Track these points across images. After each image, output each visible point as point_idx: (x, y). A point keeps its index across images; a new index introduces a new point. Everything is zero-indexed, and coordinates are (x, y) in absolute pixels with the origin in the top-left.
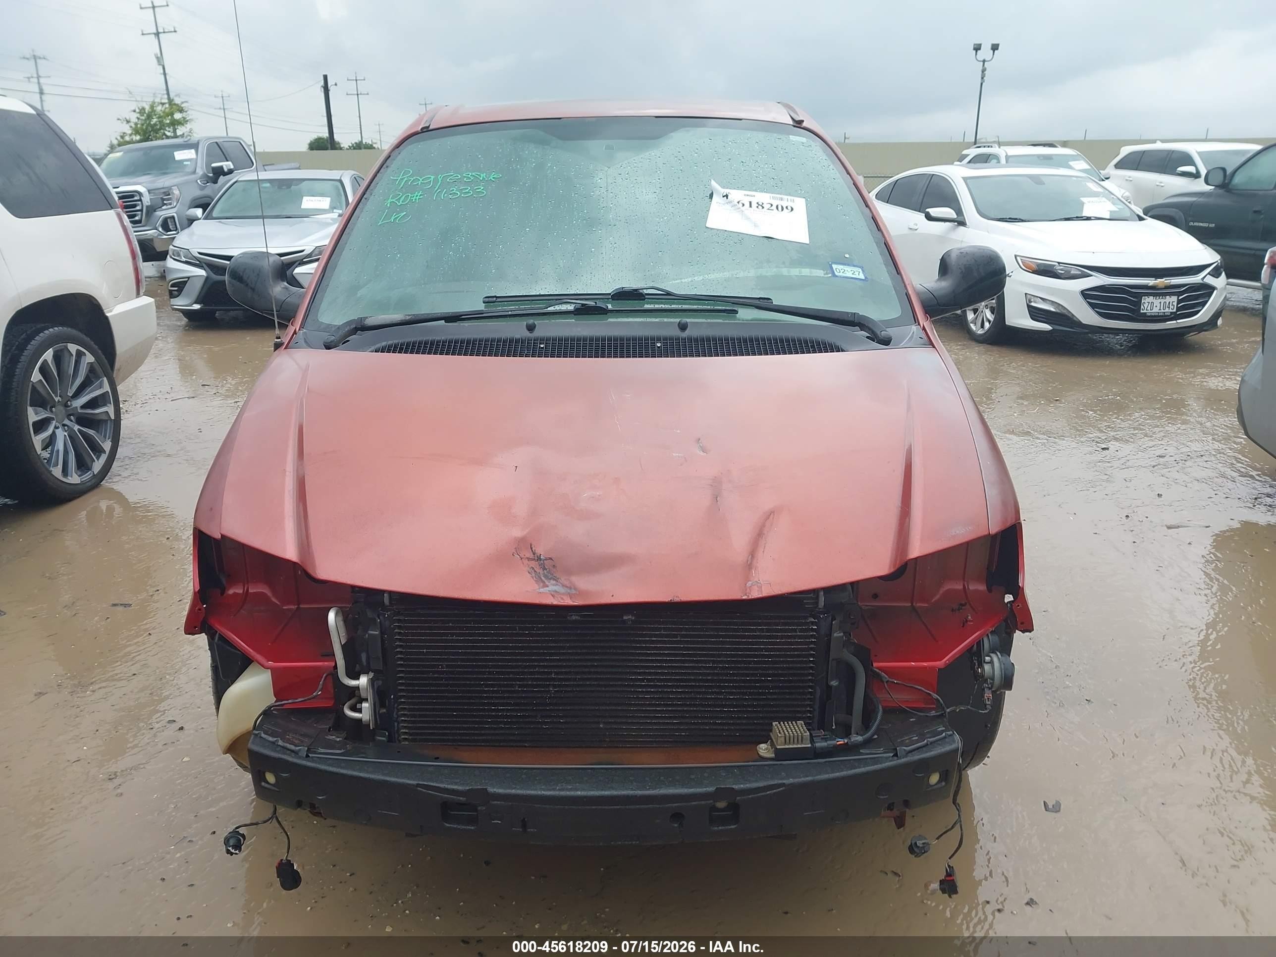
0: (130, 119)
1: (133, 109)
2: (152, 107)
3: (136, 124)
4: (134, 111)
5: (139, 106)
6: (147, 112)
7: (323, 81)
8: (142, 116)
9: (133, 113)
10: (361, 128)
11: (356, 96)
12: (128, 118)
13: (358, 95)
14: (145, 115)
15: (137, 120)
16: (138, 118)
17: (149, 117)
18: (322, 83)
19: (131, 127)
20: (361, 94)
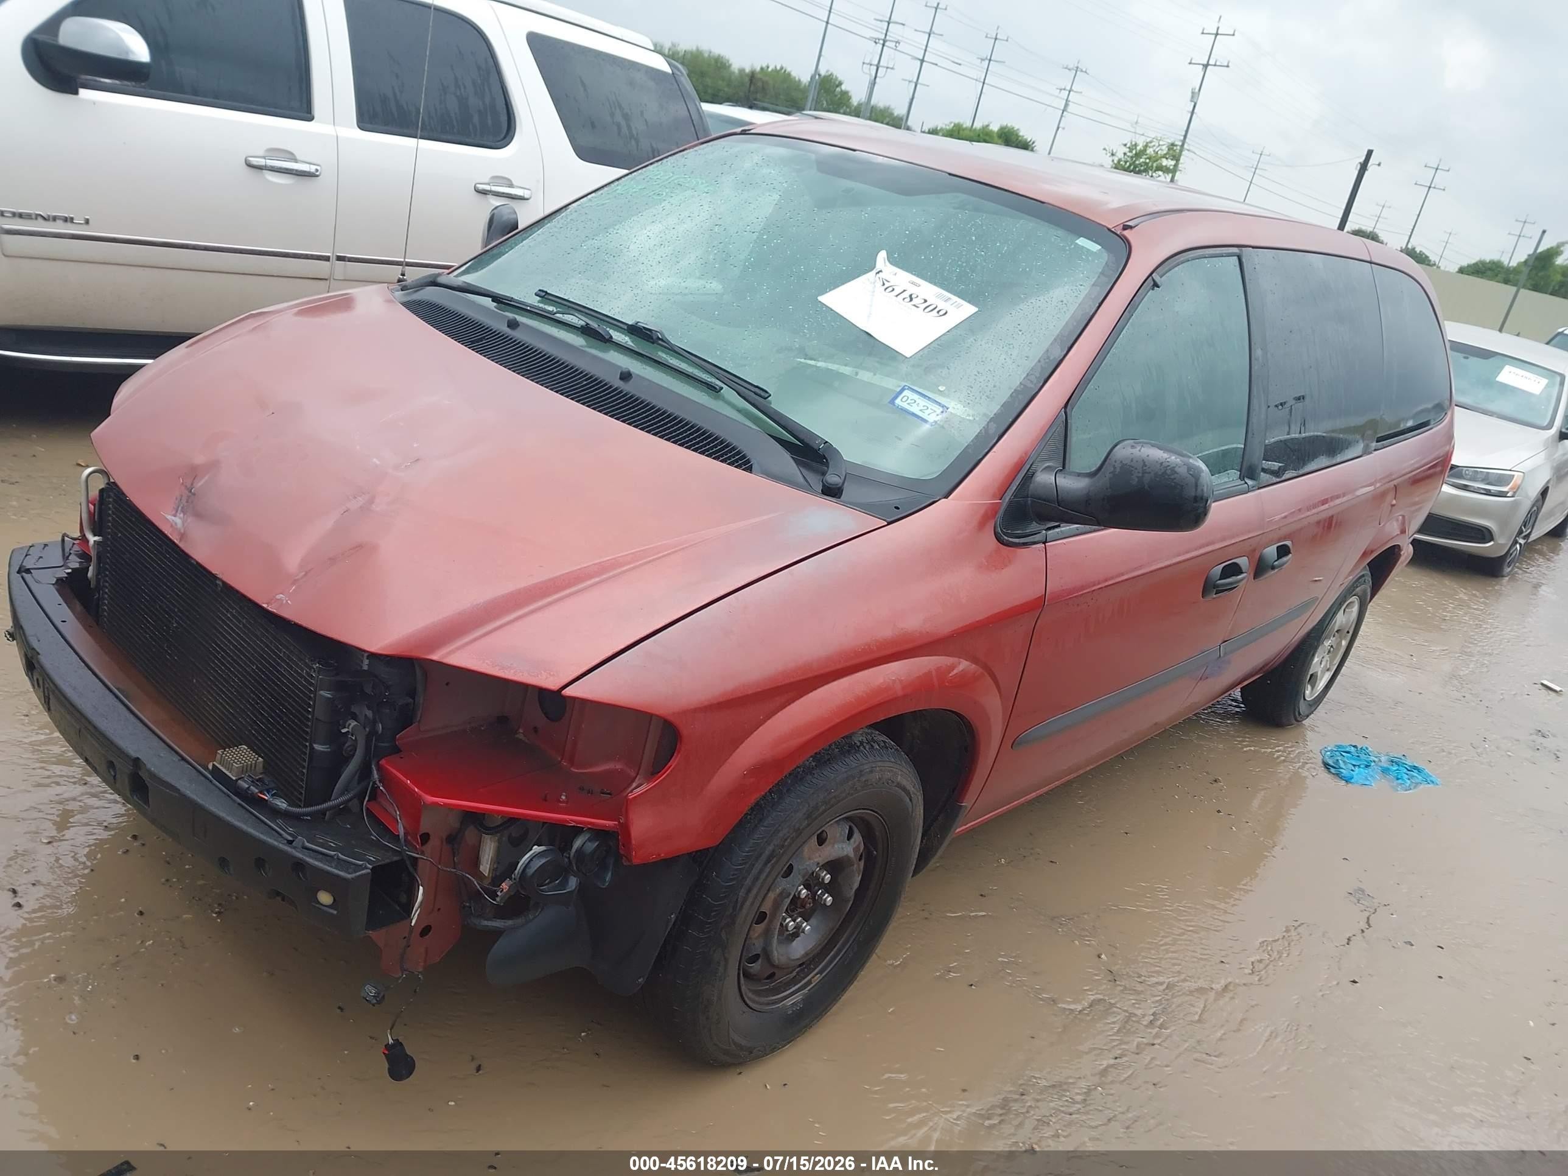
0: (1116, 152)
1: (1125, 143)
2: (1146, 146)
3: (1119, 161)
4: (1125, 145)
5: (1134, 140)
6: (1138, 148)
7: (1364, 158)
8: (1130, 152)
9: (1123, 146)
10: (1413, 230)
11: (1427, 188)
12: (1114, 151)
13: (1430, 187)
14: (1134, 152)
15: (1123, 155)
16: (1125, 154)
17: (1138, 155)
18: (1362, 160)
19: (1113, 161)
20: (1434, 188)
